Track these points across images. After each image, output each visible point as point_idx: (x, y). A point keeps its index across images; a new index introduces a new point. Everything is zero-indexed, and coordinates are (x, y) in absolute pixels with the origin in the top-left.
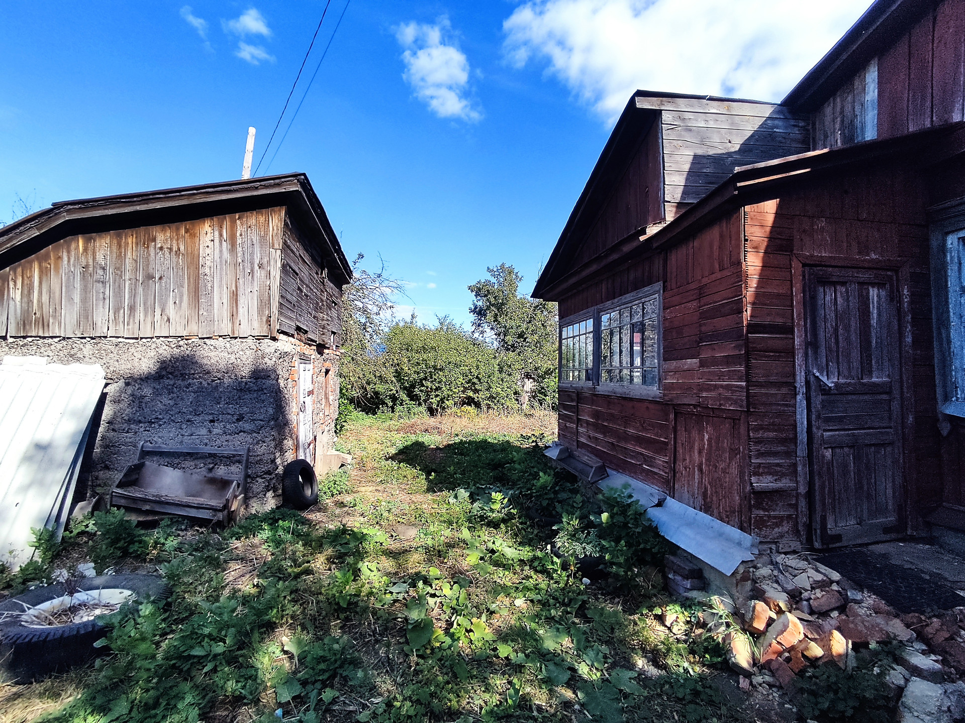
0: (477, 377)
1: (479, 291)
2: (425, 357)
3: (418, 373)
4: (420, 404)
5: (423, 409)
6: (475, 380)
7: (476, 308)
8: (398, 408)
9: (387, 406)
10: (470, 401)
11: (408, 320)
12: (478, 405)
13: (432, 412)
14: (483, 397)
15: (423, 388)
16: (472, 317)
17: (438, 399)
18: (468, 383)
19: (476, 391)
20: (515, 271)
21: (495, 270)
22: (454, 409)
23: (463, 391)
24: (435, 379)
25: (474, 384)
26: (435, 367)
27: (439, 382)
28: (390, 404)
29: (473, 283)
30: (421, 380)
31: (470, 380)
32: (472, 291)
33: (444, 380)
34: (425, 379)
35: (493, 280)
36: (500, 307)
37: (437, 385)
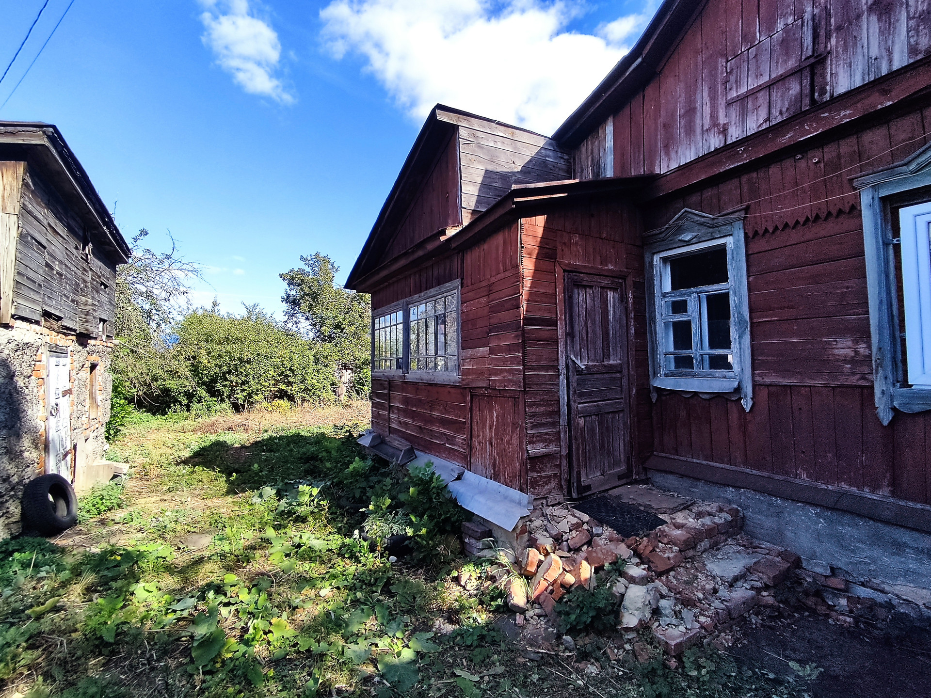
0: (290, 369)
1: (291, 279)
2: (229, 348)
3: (220, 367)
4: (223, 401)
5: (226, 405)
6: (288, 372)
7: (288, 297)
8: (195, 406)
9: (181, 405)
10: (282, 395)
11: (209, 307)
12: (291, 398)
13: (237, 408)
14: (297, 389)
15: (226, 383)
16: (285, 306)
17: (245, 394)
18: (279, 376)
19: (289, 384)
20: (332, 261)
21: (309, 258)
22: (264, 404)
23: (274, 385)
24: (241, 373)
25: (287, 376)
26: (241, 360)
27: (246, 376)
28: (186, 402)
29: (285, 271)
30: (224, 374)
31: (282, 372)
32: (284, 280)
33: (252, 373)
34: (229, 372)
35: (308, 269)
36: (315, 297)
37: (243, 379)
